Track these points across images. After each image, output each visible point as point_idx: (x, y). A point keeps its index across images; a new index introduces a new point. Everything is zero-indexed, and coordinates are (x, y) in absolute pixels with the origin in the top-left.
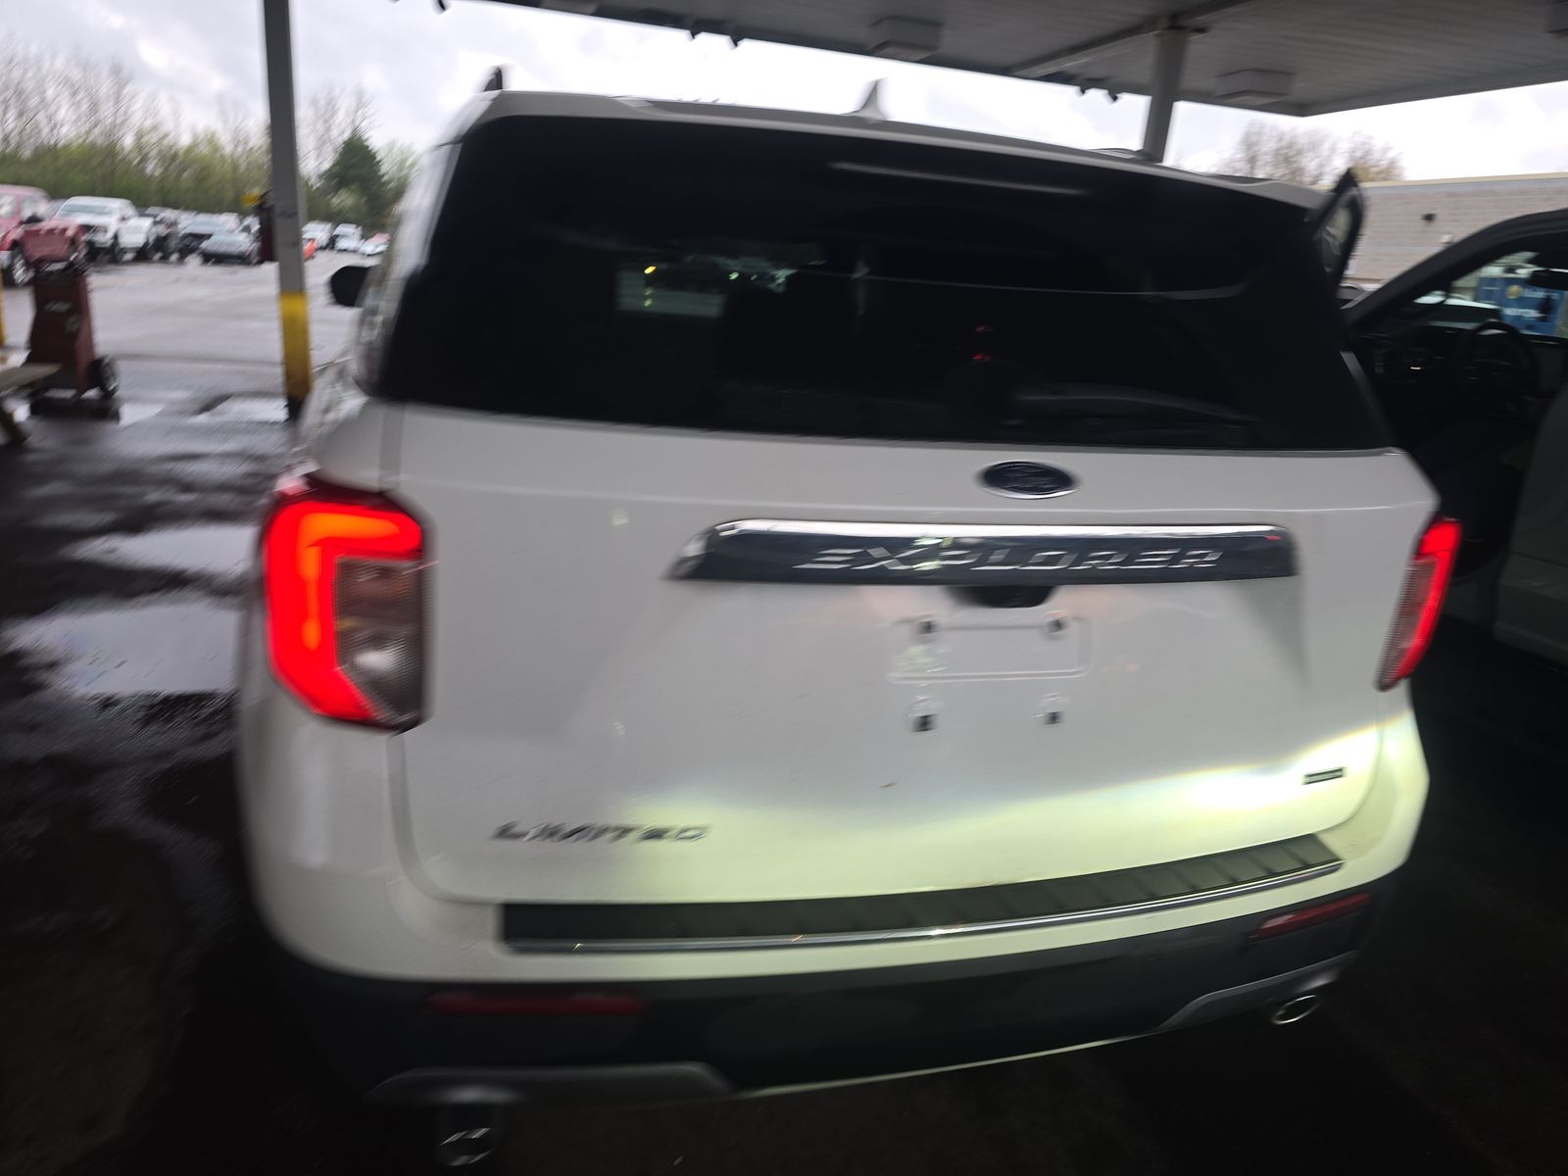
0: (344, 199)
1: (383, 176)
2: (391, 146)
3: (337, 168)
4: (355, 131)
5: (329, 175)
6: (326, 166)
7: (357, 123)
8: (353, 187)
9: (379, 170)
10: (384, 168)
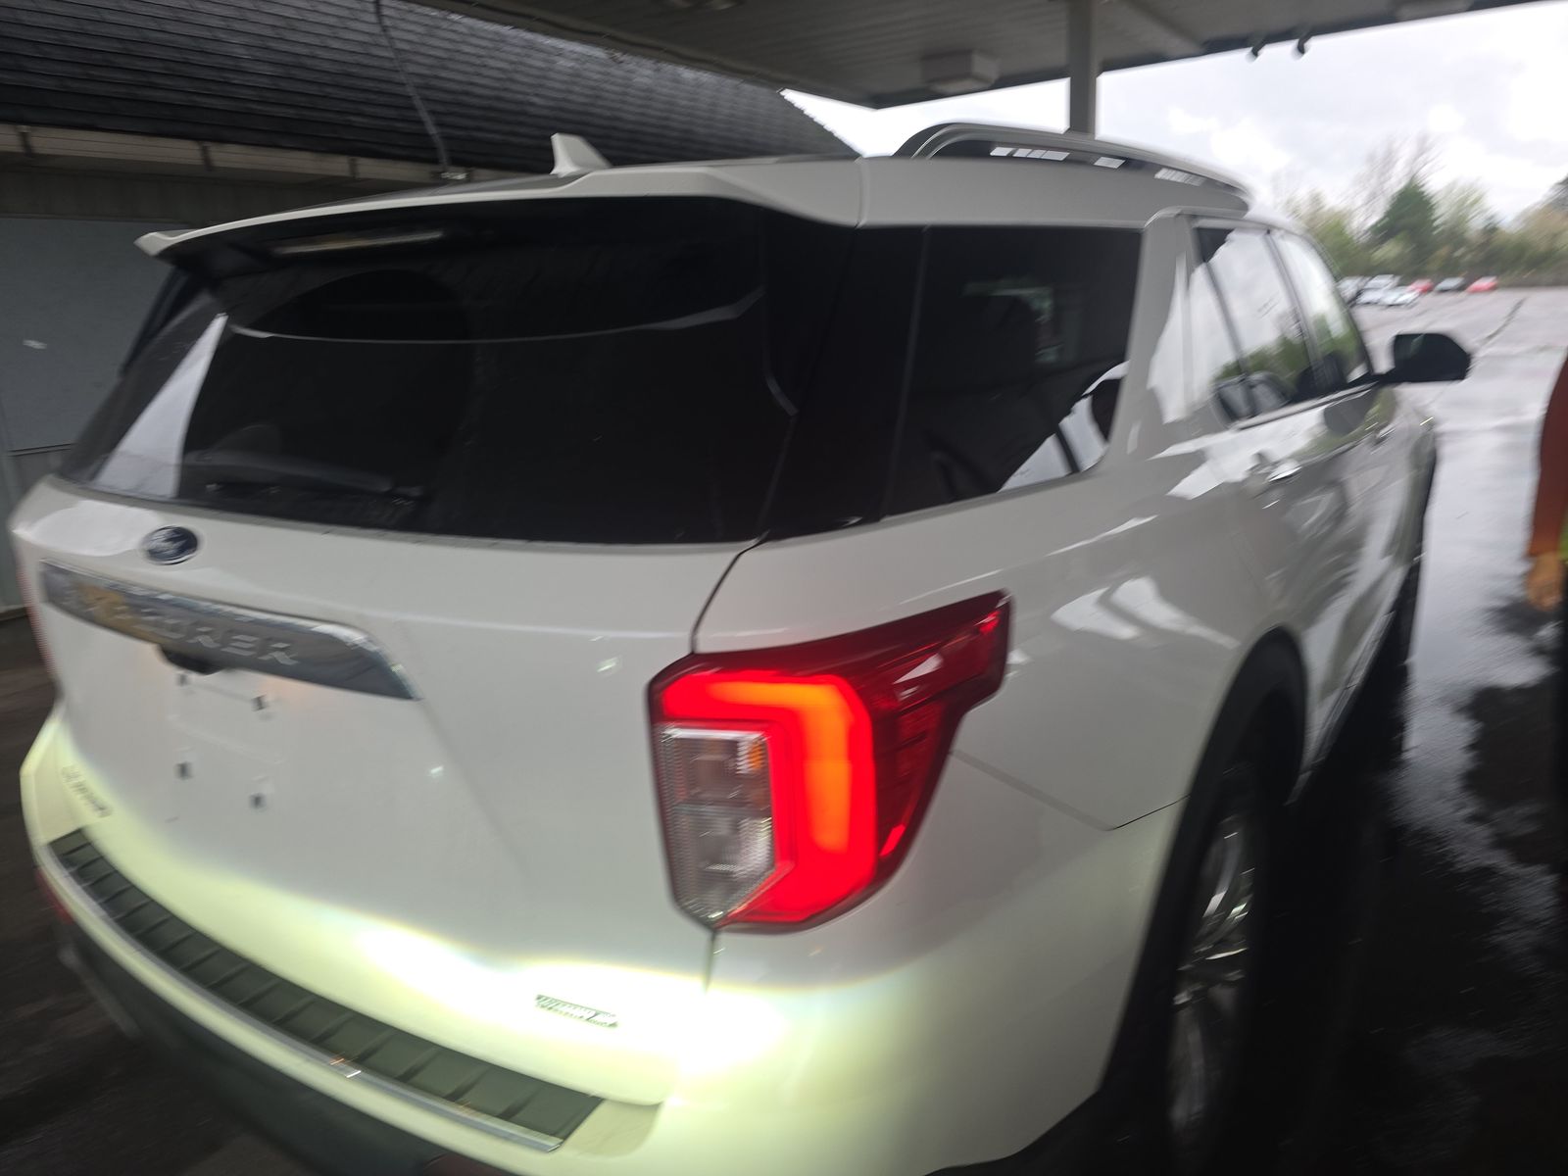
0: (1390, 250)
1: (1435, 220)
2: (1450, 188)
3: (1387, 219)
4: (1413, 178)
5: (1375, 229)
6: (1373, 220)
7: (1415, 170)
8: (1399, 236)
9: (1432, 214)
10: (1438, 212)
